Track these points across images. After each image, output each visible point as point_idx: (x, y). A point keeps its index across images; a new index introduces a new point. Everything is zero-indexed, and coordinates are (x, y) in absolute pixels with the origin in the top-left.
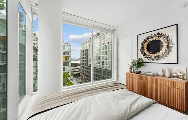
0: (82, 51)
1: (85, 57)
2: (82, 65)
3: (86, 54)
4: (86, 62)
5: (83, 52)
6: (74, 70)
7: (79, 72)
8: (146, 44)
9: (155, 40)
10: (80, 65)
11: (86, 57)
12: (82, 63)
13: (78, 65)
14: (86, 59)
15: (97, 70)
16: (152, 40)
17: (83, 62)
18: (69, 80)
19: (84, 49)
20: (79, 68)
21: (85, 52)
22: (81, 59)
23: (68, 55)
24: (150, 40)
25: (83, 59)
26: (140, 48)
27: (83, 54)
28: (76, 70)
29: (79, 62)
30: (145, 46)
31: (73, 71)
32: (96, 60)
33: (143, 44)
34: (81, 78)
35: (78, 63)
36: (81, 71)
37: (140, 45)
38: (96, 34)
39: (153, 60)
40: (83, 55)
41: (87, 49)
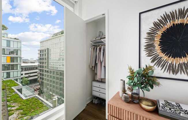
0: (41, 51)
1: (45, 58)
2: (41, 67)
3: (46, 55)
4: (47, 64)
5: (43, 52)
6: (29, 74)
7: (36, 77)
8: (160, 33)
9: (182, 24)
10: (38, 68)
11: (47, 58)
12: (40, 65)
13: (35, 68)
14: (46, 61)
15: (60, 73)
16: (174, 24)
17: (42, 65)
18: (14, 92)
19: (43, 48)
20: (36, 72)
21: (45, 52)
22: (40, 61)
23: (17, 55)
24: (169, 25)
25: (42, 61)
26: (144, 42)
27: (43, 54)
28: (31, 75)
29: (37, 64)
30: (156, 39)
31: (27, 75)
32: (59, 62)
33: (151, 35)
34: (40, 84)
35: (35, 66)
36: (39, 75)
37: (144, 35)
38: (60, 32)
39: (175, 72)
40: (42, 56)
41: (48, 49)
